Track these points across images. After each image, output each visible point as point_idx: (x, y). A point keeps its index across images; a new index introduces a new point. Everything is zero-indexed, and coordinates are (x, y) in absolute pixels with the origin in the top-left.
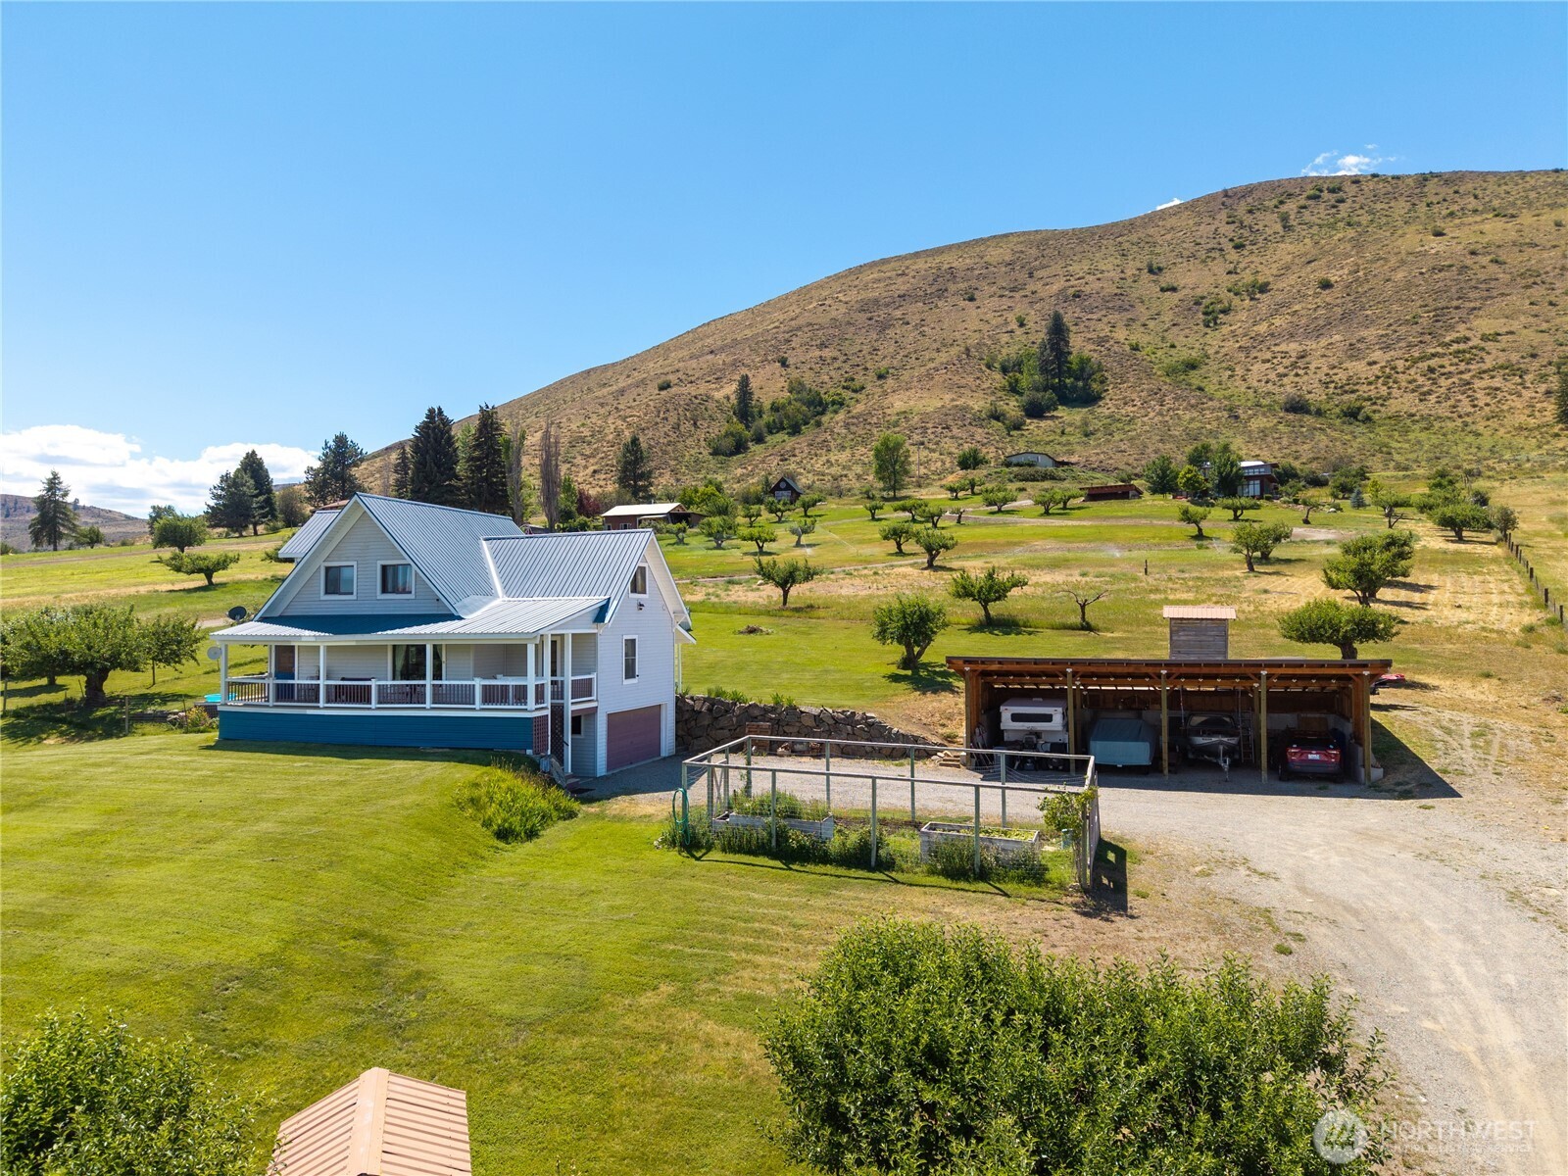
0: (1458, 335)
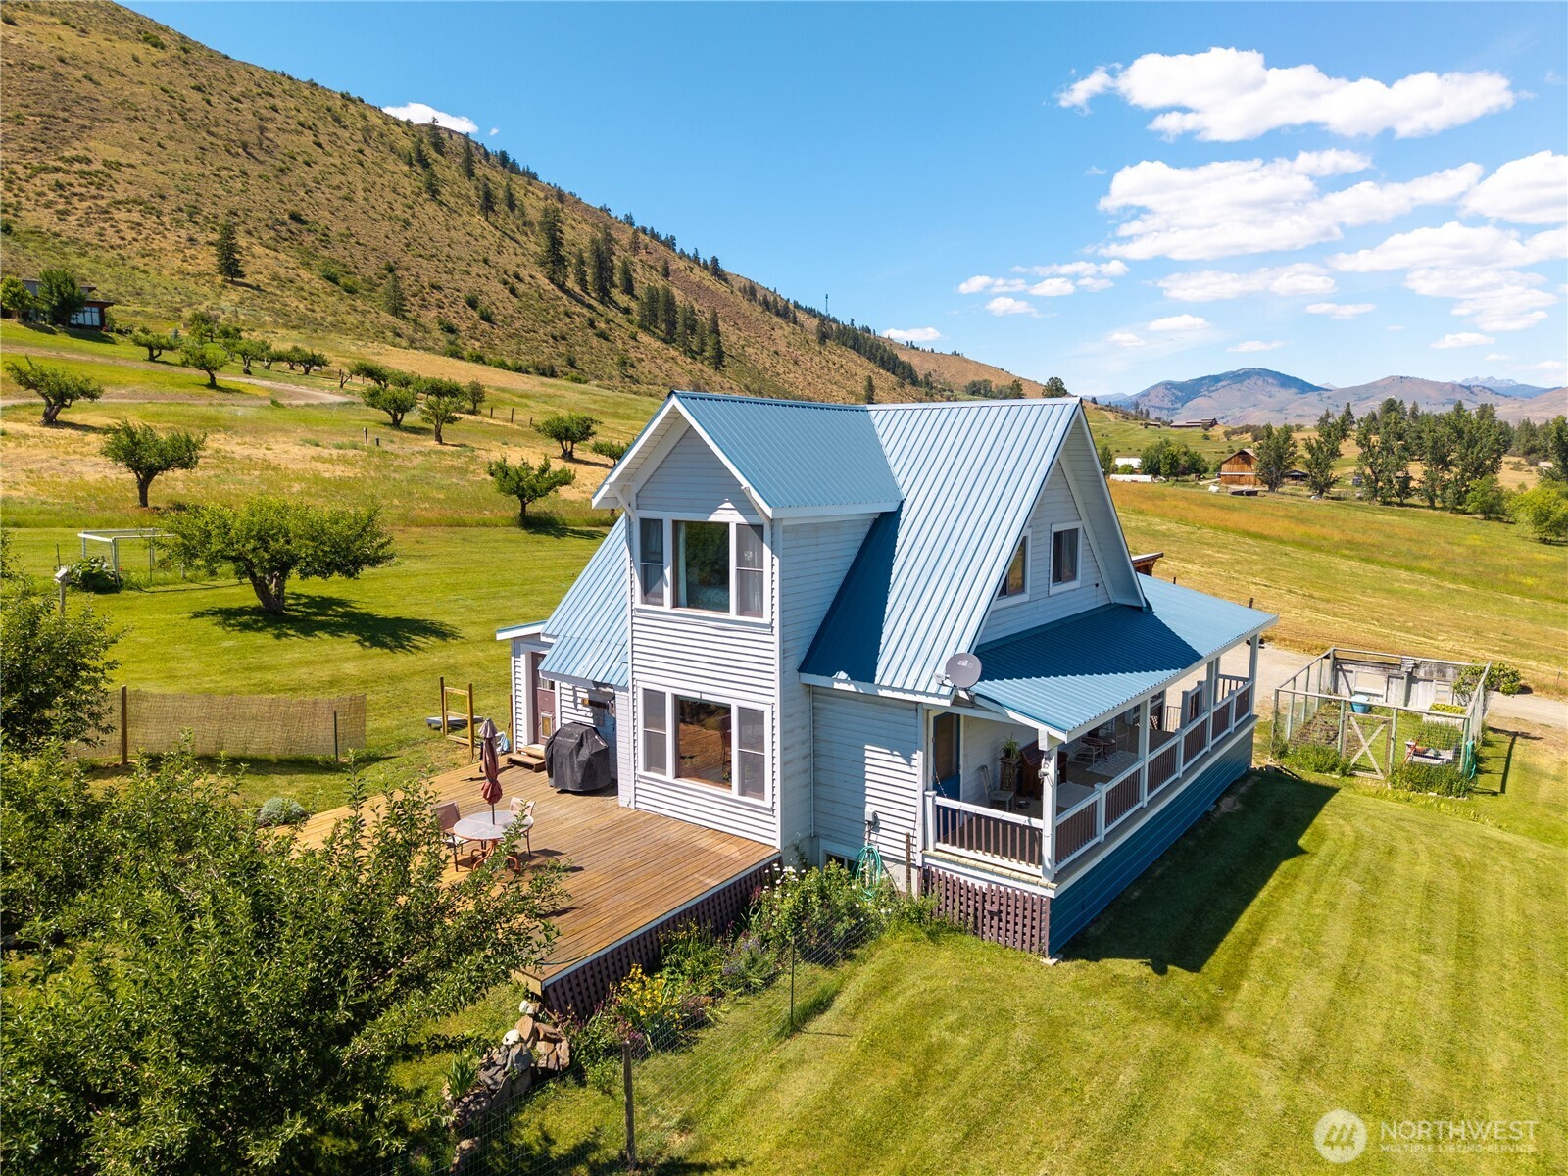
0: (75, 152)
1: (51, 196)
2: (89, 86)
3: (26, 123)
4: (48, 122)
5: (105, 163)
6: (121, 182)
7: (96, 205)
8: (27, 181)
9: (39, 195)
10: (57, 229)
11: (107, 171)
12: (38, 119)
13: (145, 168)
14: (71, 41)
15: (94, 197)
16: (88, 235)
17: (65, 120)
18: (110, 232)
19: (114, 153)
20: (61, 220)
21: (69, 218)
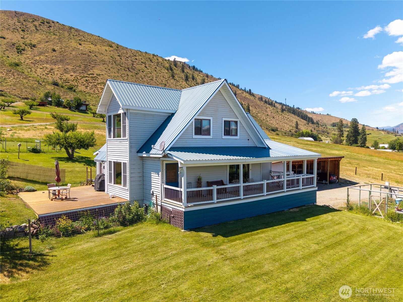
0: (91, 73)
1: (85, 83)
2: (95, 57)
3: (81, 67)
4: (86, 66)
5: (97, 75)
6: (100, 79)
7: (94, 84)
8: (80, 80)
9: (82, 83)
10: (85, 90)
11: (97, 76)
12: (84, 66)
13: (105, 75)
14: (93, 47)
15: (94, 83)
16: (92, 91)
17: (89, 65)
18: (96, 90)
19: (99, 72)
20: (86, 88)
21: (88, 88)
